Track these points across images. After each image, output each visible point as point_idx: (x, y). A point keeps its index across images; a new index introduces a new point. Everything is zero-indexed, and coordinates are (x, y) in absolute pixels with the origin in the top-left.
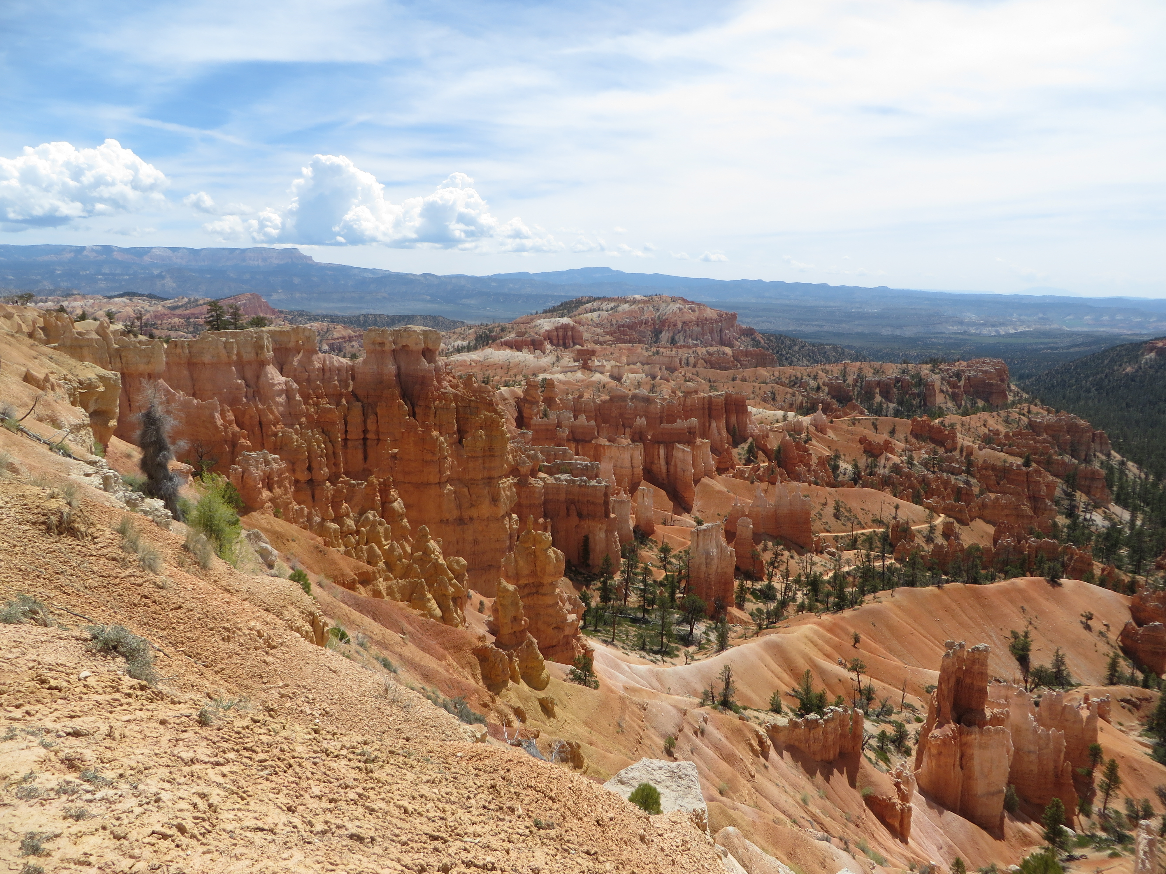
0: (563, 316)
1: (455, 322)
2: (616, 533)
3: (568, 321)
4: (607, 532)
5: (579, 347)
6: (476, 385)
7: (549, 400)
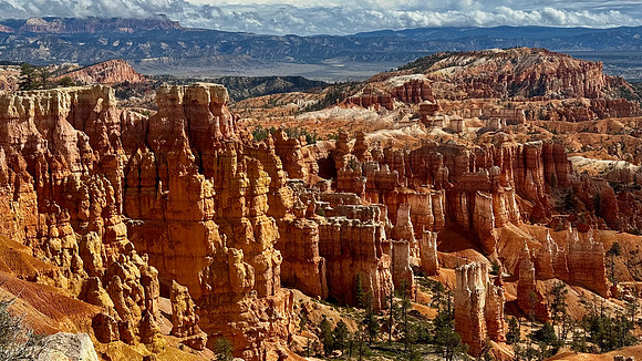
0: (416, 72)
2: (388, 272)
3: (420, 77)
4: (380, 270)
5: (428, 102)
6: (286, 139)
7: (359, 150)
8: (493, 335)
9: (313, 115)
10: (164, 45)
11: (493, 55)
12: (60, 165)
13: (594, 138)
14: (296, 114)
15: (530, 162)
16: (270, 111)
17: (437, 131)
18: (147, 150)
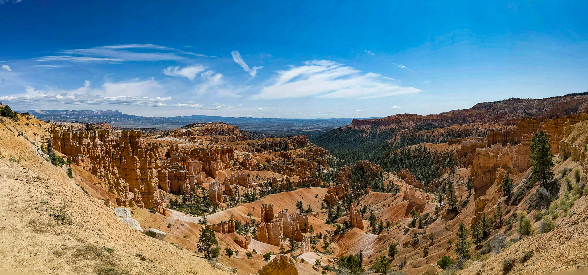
0: (189, 128)
1: (159, 130)
2: (189, 185)
3: (190, 129)
4: (186, 184)
5: (192, 136)
6: (156, 146)
7: (177, 150)
8: (220, 201)
9: (160, 139)
10: (117, 119)
11: (209, 124)
12: (96, 151)
13: (238, 146)
14: (155, 139)
15: (224, 153)
16: (147, 138)
17: (196, 144)
18: (119, 148)
